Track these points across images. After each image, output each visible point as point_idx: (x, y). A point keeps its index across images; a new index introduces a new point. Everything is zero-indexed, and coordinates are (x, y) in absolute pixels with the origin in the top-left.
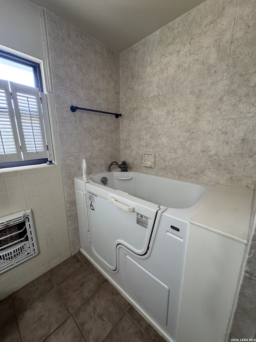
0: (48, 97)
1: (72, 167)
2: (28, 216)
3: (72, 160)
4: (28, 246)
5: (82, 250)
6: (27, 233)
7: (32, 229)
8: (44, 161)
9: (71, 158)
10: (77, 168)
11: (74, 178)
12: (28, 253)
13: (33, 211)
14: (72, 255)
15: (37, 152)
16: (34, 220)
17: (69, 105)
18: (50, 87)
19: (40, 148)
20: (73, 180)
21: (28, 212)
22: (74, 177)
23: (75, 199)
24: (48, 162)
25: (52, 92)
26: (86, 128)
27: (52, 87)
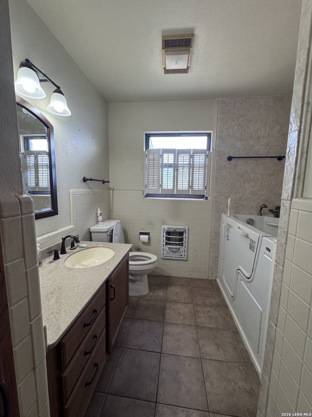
0: (212, 153)
1: (221, 204)
2: (186, 230)
3: (222, 198)
4: (182, 250)
5: (218, 280)
6: (183, 241)
7: (186, 240)
8: (202, 197)
9: (221, 196)
10: (226, 206)
11: (222, 214)
12: (181, 255)
13: (190, 228)
14: (209, 278)
15: (199, 190)
16: (188, 234)
17: (227, 156)
18: (215, 147)
19: (201, 188)
20: (221, 215)
21: (187, 228)
22: (222, 212)
23: (220, 232)
24: (205, 198)
25: (216, 149)
26: (239, 173)
27: (216, 146)
